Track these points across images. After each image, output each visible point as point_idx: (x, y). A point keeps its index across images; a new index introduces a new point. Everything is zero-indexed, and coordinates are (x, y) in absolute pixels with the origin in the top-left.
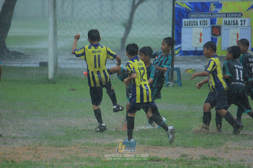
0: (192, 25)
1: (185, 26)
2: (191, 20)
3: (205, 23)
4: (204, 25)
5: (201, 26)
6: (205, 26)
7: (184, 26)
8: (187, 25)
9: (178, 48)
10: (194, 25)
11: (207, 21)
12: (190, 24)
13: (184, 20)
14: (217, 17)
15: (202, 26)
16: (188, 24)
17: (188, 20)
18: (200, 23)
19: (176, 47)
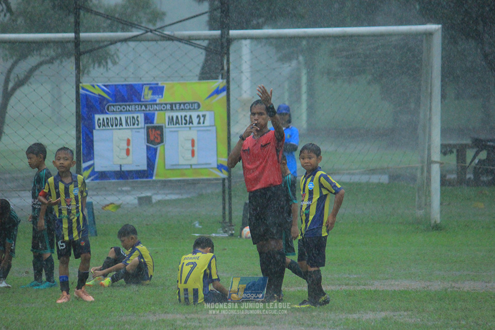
0: (112, 126)
1: (99, 127)
2: (109, 116)
3: (135, 122)
4: (134, 124)
5: (128, 127)
6: (136, 126)
7: (97, 127)
8: (104, 125)
9: (89, 167)
10: (116, 125)
11: (138, 117)
12: (108, 124)
13: (97, 117)
14: (156, 110)
15: (130, 127)
16: (106, 124)
17: (105, 116)
18: (126, 122)
19: (84, 165)
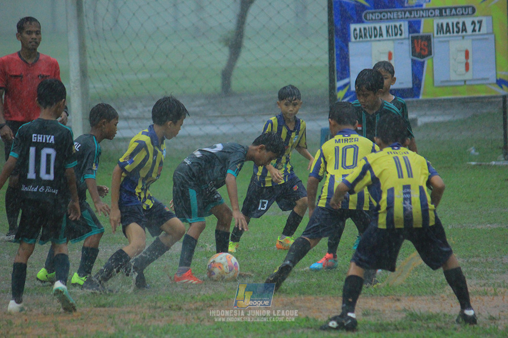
0: (371, 37)
1: (356, 38)
2: (366, 25)
3: (397, 31)
4: (396, 35)
5: (389, 38)
6: (398, 36)
7: (353, 39)
8: (361, 37)
9: (345, 86)
10: (375, 36)
11: (400, 26)
12: (365, 34)
13: (352, 26)
14: (423, 17)
15: (391, 38)
16: (362, 35)
17: (362, 26)
18: (388, 32)
19: (339, 84)
